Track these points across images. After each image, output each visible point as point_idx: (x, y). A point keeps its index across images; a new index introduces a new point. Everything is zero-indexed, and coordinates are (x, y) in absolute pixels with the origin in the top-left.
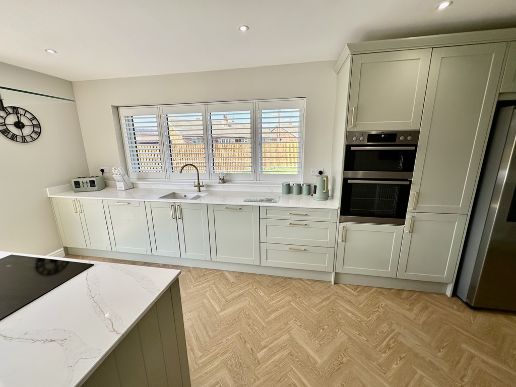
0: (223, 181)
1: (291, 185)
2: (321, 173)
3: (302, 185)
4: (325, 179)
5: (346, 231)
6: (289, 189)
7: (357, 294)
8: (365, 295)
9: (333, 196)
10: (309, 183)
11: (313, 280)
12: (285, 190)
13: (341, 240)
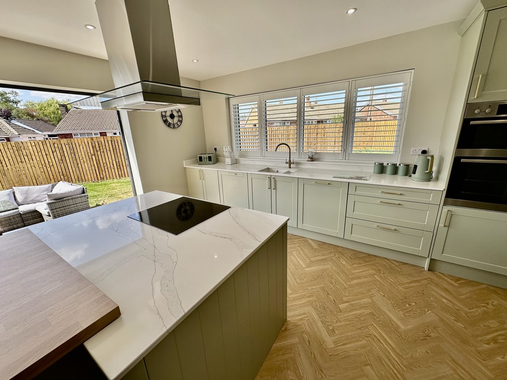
0: (312, 159)
1: (385, 164)
2: (424, 152)
3: (398, 165)
4: (430, 158)
5: (451, 215)
6: (382, 169)
7: (458, 285)
8: (470, 289)
9: (437, 179)
10: (407, 163)
11: (401, 262)
12: (377, 170)
13: (443, 225)
